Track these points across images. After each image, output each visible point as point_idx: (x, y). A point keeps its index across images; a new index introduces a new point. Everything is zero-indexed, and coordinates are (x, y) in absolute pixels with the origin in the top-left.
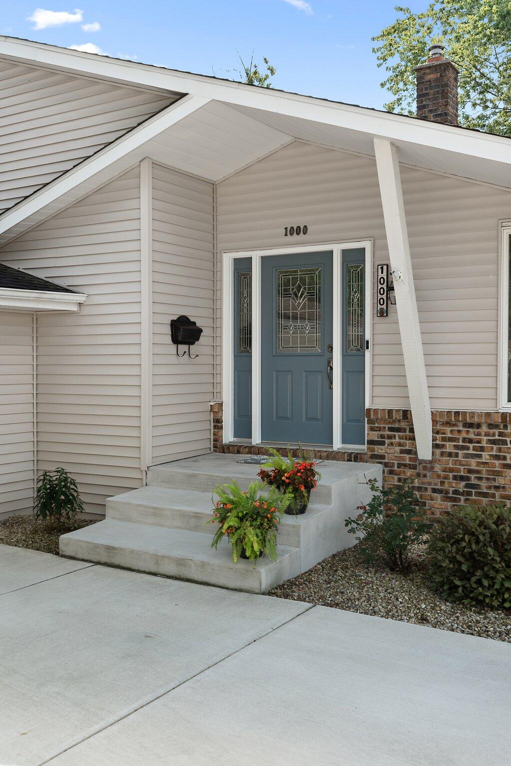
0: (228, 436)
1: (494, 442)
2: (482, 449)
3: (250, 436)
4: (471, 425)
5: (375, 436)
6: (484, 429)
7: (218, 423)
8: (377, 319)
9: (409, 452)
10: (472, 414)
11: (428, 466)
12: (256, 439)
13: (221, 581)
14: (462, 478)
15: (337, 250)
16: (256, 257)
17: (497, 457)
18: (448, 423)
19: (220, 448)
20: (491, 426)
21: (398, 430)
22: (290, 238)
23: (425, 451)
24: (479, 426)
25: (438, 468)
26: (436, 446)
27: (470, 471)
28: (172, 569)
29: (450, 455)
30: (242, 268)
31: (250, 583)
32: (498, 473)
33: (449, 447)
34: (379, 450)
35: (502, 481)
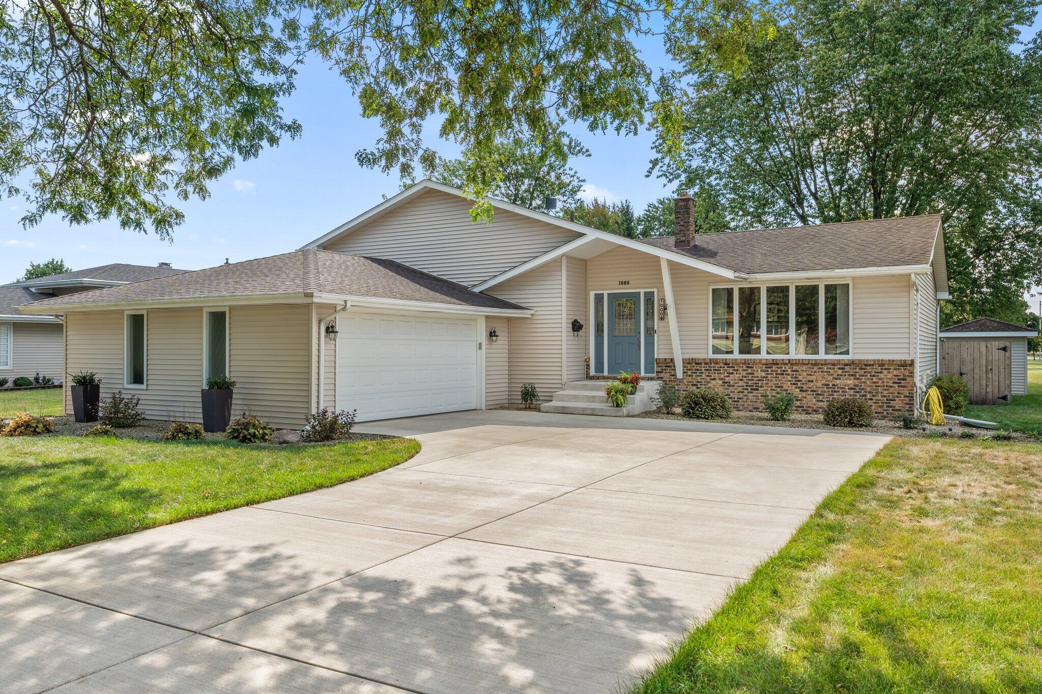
0: (592, 372)
1: (707, 370)
2: (702, 373)
3: (603, 372)
4: (698, 364)
5: (659, 369)
6: (703, 365)
7: (588, 366)
8: (660, 321)
9: (673, 375)
10: (698, 359)
11: (681, 381)
12: (606, 373)
14: (694, 385)
15: (642, 291)
16: (605, 293)
17: (708, 376)
18: (689, 363)
19: (589, 377)
20: (705, 364)
21: (669, 366)
22: (621, 286)
23: (680, 375)
24: (701, 364)
25: (685, 381)
26: (684, 373)
27: (698, 382)
28: (590, 412)
29: (690, 376)
30: (599, 298)
31: (621, 414)
32: (708, 382)
33: (689, 373)
34: (661, 375)
35: (710, 385)
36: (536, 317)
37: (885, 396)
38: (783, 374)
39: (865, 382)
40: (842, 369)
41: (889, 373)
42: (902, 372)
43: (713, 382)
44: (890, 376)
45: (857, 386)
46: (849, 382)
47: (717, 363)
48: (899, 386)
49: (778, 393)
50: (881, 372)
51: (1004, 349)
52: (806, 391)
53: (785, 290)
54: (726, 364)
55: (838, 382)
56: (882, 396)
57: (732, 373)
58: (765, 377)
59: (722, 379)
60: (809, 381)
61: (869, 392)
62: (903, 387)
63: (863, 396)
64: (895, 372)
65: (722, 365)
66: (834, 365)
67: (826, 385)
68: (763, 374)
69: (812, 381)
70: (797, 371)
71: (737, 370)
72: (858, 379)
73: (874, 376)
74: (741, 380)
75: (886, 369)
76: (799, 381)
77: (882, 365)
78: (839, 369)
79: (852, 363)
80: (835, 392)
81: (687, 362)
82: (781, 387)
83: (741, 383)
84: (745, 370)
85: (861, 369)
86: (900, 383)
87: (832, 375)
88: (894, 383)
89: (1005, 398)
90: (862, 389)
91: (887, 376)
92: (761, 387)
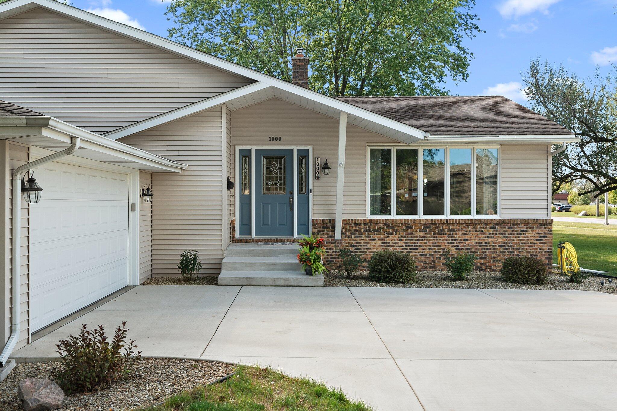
0: (238, 235)
1: (366, 231)
2: (362, 234)
3: (250, 234)
4: (357, 224)
5: (316, 231)
6: (362, 225)
7: (233, 229)
8: (315, 181)
9: (331, 237)
10: (358, 220)
11: (340, 242)
12: (253, 236)
13: (306, 284)
14: (354, 246)
15: (295, 149)
16: (253, 149)
17: (367, 237)
18: (348, 224)
19: (234, 240)
20: (365, 224)
21: (326, 228)
22: (272, 142)
23: (338, 236)
24: (360, 224)
25: (343, 243)
26: (343, 234)
27: (357, 243)
29: (349, 237)
30: (244, 154)
31: (318, 283)
32: (368, 243)
33: (348, 234)
35: (369, 246)
36: (186, 173)
37: (529, 252)
38: (440, 234)
39: (513, 240)
40: (493, 228)
41: (533, 231)
42: (543, 230)
43: (373, 242)
44: (533, 234)
45: (506, 243)
46: (500, 240)
47: (376, 224)
48: (541, 243)
49: (436, 252)
50: (526, 231)
52: (462, 249)
54: (386, 224)
55: (490, 240)
56: (527, 252)
57: (392, 234)
58: (423, 237)
59: (381, 240)
60: (464, 240)
61: (517, 249)
62: (544, 243)
63: (511, 252)
64: (538, 231)
65: (381, 225)
66: (486, 224)
67: (479, 243)
68: (422, 234)
69: (467, 240)
70: (454, 231)
71: (397, 230)
72: (507, 237)
73: (520, 234)
74: (401, 240)
75: (530, 228)
76: (455, 240)
77: (528, 224)
78: (491, 228)
79: (503, 222)
80: (488, 249)
81: (346, 223)
82: (439, 246)
83: (400, 243)
84: (404, 231)
85: (510, 228)
86: (541, 240)
87: (485, 233)
88: (537, 240)
90: (511, 246)
91: (531, 234)
92: (420, 246)
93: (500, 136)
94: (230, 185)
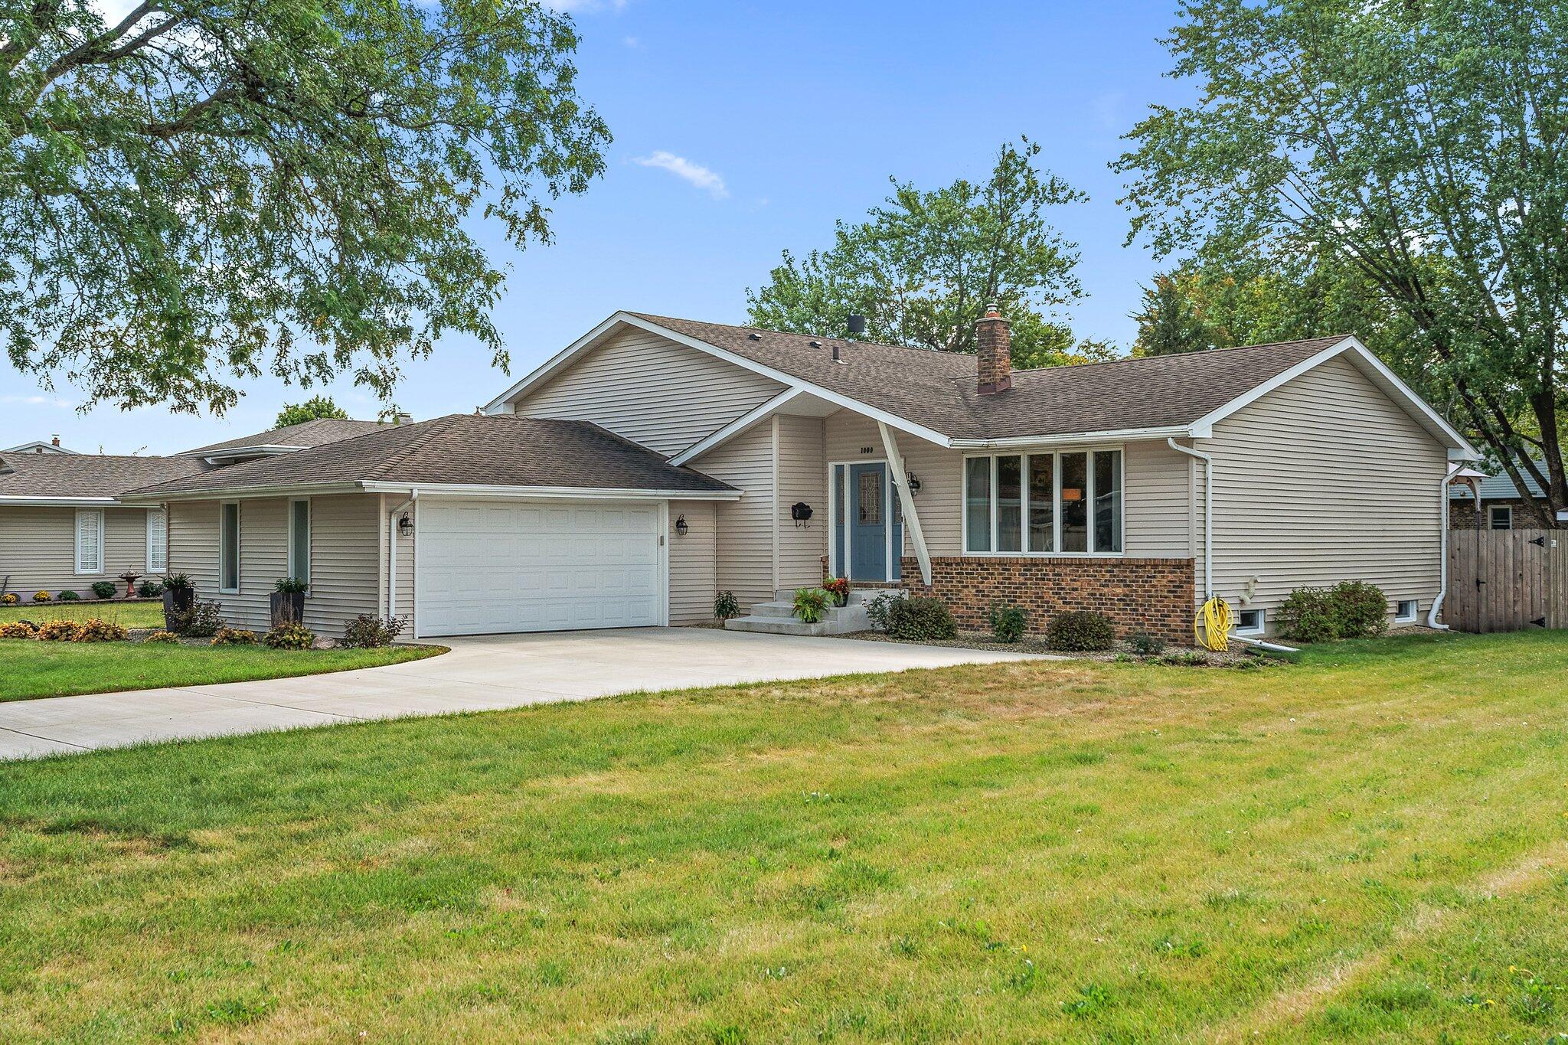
1: (958, 573)
2: (953, 578)
4: (947, 564)
5: (905, 572)
6: (954, 566)
7: (826, 569)
9: (920, 581)
10: (950, 558)
11: (930, 588)
13: (794, 632)
14: (945, 595)
16: (847, 464)
17: (960, 582)
18: (938, 564)
20: (957, 564)
21: (916, 569)
22: (864, 455)
23: (928, 581)
24: (951, 565)
25: (934, 589)
26: (933, 577)
27: (948, 590)
29: (939, 582)
30: (840, 470)
32: (960, 591)
33: (939, 577)
34: (907, 581)
35: (961, 595)
36: (744, 500)
37: (1159, 611)
38: (1043, 579)
39: (1136, 591)
40: (1110, 571)
41: (1163, 577)
42: (1178, 576)
43: (965, 590)
44: (1164, 582)
45: (1127, 596)
46: (1119, 590)
47: (969, 564)
48: (1175, 597)
49: (1038, 606)
50: (1154, 577)
51: (1540, 542)
52: (1070, 603)
53: (1048, 459)
54: (980, 565)
55: (1106, 590)
56: (1156, 611)
57: (987, 578)
58: (1023, 584)
59: (975, 587)
60: (1073, 589)
61: (1141, 605)
62: (1179, 597)
63: (1134, 610)
64: (1171, 577)
65: (975, 566)
66: (1101, 566)
67: (1092, 594)
68: (1022, 579)
69: (1076, 589)
70: (1060, 575)
71: (992, 574)
72: (1129, 586)
73: (1146, 582)
74: (997, 587)
75: (1160, 572)
76: (1062, 589)
77: (1155, 566)
78: (1107, 572)
79: (1120, 563)
80: (1103, 604)
81: (936, 562)
82: (1042, 598)
83: (997, 592)
84: (1001, 574)
85: (1132, 572)
86: (1176, 592)
87: (1099, 580)
88: (1169, 592)
89: (1540, 622)
90: (1134, 601)
91: (1161, 581)
92: (1020, 597)
93: (1087, 434)
94: (801, 512)
